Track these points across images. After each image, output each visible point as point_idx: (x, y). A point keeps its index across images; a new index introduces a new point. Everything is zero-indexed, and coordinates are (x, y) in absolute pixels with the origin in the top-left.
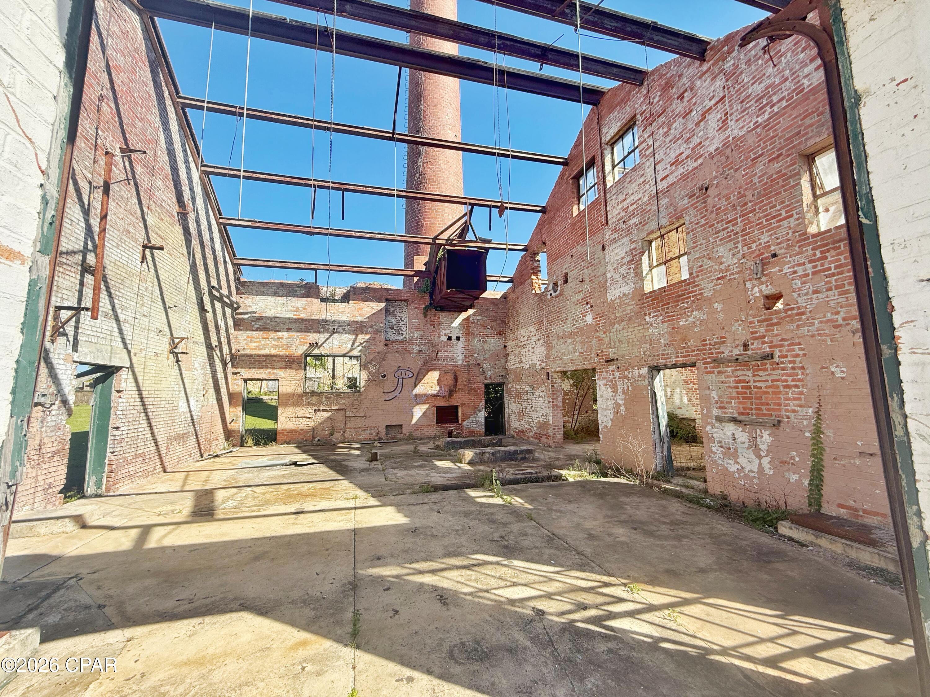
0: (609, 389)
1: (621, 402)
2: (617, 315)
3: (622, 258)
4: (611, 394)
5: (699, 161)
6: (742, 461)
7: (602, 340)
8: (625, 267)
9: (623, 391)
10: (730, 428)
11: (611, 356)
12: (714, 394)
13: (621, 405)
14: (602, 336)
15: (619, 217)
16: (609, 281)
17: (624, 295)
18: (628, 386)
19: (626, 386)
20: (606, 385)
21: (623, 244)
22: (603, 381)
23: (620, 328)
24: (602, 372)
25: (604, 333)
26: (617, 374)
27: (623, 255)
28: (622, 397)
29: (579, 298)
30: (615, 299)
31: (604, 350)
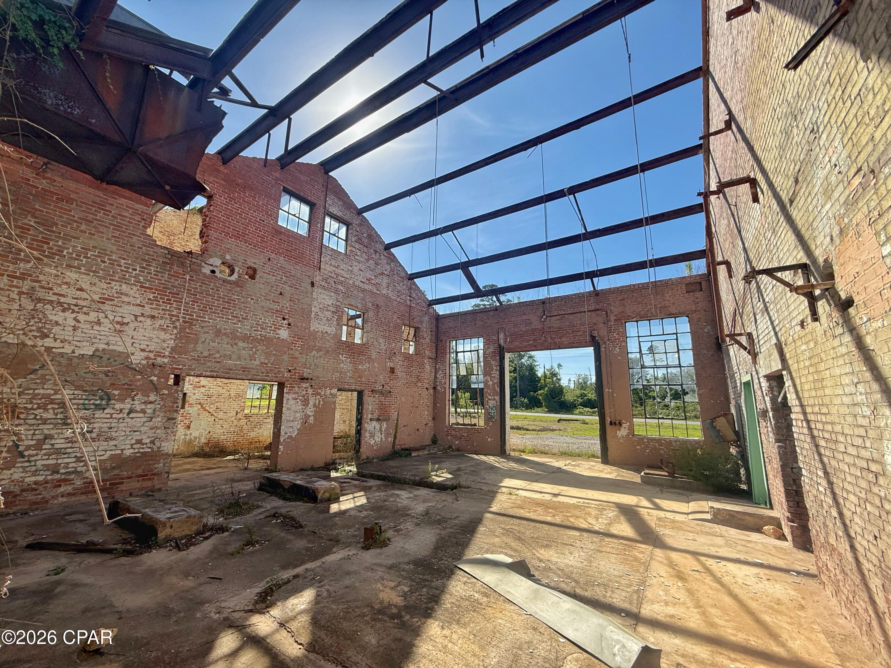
0: (300, 402)
1: (310, 414)
2: (317, 344)
3: (329, 305)
4: (300, 407)
5: (378, 292)
6: (376, 438)
7: (296, 358)
8: (329, 313)
9: (314, 405)
10: (374, 423)
11: (305, 375)
12: (370, 407)
13: (310, 416)
14: (297, 356)
15: (330, 274)
16: (313, 314)
17: (327, 332)
18: (319, 401)
19: (317, 401)
20: (297, 399)
21: (331, 296)
22: (294, 396)
23: (318, 355)
24: (294, 387)
25: (300, 354)
26: (310, 391)
27: (330, 304)
28: (313, 409)
29: (272, 306)
30: (318, 332)
31: (297, 368)
